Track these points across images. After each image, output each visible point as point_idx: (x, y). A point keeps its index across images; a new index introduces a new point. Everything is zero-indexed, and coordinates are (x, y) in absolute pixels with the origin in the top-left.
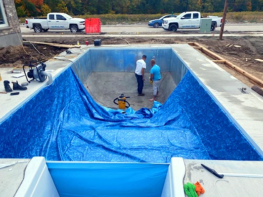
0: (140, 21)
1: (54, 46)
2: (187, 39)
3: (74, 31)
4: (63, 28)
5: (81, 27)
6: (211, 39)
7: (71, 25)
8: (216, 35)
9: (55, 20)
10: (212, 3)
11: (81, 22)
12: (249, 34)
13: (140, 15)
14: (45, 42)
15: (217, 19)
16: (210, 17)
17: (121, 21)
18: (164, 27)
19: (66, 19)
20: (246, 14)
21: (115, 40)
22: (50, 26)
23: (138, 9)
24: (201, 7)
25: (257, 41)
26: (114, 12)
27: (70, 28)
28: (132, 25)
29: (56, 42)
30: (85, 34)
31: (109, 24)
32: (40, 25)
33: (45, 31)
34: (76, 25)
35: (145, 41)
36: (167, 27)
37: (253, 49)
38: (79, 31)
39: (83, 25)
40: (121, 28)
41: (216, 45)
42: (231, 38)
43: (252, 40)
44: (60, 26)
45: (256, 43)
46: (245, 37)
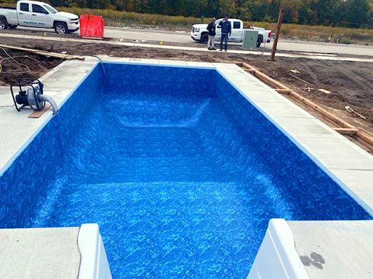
0: (156, 24)
1: (40, 55)
2: (229, 57)
3: (61, 31)
4: (42, 26)
5: (72, 26)
6: (260, 58)
7: (56, 23)
8: (265, 54)
9: (30, 13)
10: (249, 8)
11: (73, 20)
12: (303, 55)
13: (155, 16)
14: (23, 47)
15: (264, 32)
16: (256, 29)
17: (129, 22)
18: (194, 37)
19: (48, 13)
20: (293, 28)
21: (130, 51)
22: (21, 21)
23: (150, 5)
24: (236, 12)
25: (316, 66)
26: (114, 7)
27: (54, 27)
28: (146, 29)
29: (41, 49)
30: (80, 37)
31: (111, 25)
32: (5, 19)
33: (12, 27)
34: (65, 23)
35: (174, 56)
36: (198, 37)
37: (314, 76)
38: (69, 32)
39: (75, 25)
40: (132, 32)
41: (269, 68)
42: (285, 59)
43: (310, 63)
44: (38, 22)
45: (317, 69)
46: (300, 59)
